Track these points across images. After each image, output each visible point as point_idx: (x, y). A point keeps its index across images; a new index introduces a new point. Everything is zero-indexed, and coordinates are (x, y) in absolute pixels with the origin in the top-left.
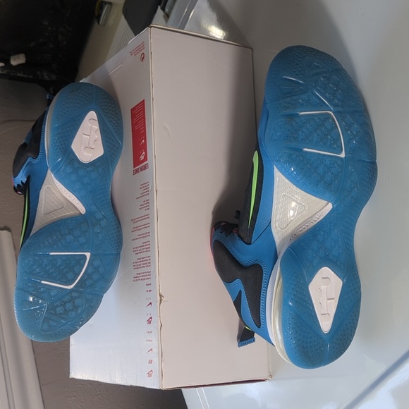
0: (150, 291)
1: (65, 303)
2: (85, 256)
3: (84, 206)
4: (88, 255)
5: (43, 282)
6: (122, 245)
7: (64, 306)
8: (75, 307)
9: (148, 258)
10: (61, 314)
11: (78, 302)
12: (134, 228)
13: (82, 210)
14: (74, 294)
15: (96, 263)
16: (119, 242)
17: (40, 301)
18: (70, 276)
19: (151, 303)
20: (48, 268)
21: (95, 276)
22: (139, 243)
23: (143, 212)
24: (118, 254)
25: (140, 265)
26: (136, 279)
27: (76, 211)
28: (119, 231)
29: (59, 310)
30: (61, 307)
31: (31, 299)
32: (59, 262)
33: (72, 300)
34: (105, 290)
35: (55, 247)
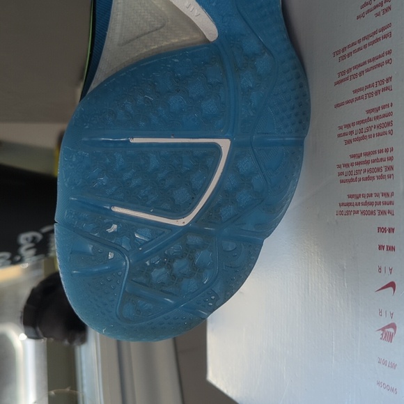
0: (392, 248)
1: (171, 259)
2: (217, 149)
3: (214, 20)
4: (225, 145)
5: (117, 209)
6: (308, 120)
7: (170, 267)
8: (197, 270)
9: (384, 155)
10: (163, 284)
11: (202, 256)
12: (343, 73)
13: (209, 29)
14: (193, 240)
15: (246, 165)
16: (301, 114)
17: (111, 256)
18: (181, 195)
19: (392, 285)
20: (127, 175)
21: (244, 197)
22: (357, 111)
23: (373, 23)
24: (299, 144)
25: (358, 172)
26: (348, 208)
27: (196, 36)
28: (301, 86)
29: (158, 274)
30: (163, 270)
31: (90, 248)
32: (154, 162)
33: (188, 252)
34: (266, 228)
35: (142, 124)
